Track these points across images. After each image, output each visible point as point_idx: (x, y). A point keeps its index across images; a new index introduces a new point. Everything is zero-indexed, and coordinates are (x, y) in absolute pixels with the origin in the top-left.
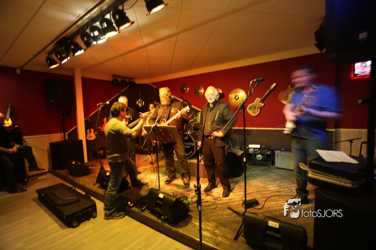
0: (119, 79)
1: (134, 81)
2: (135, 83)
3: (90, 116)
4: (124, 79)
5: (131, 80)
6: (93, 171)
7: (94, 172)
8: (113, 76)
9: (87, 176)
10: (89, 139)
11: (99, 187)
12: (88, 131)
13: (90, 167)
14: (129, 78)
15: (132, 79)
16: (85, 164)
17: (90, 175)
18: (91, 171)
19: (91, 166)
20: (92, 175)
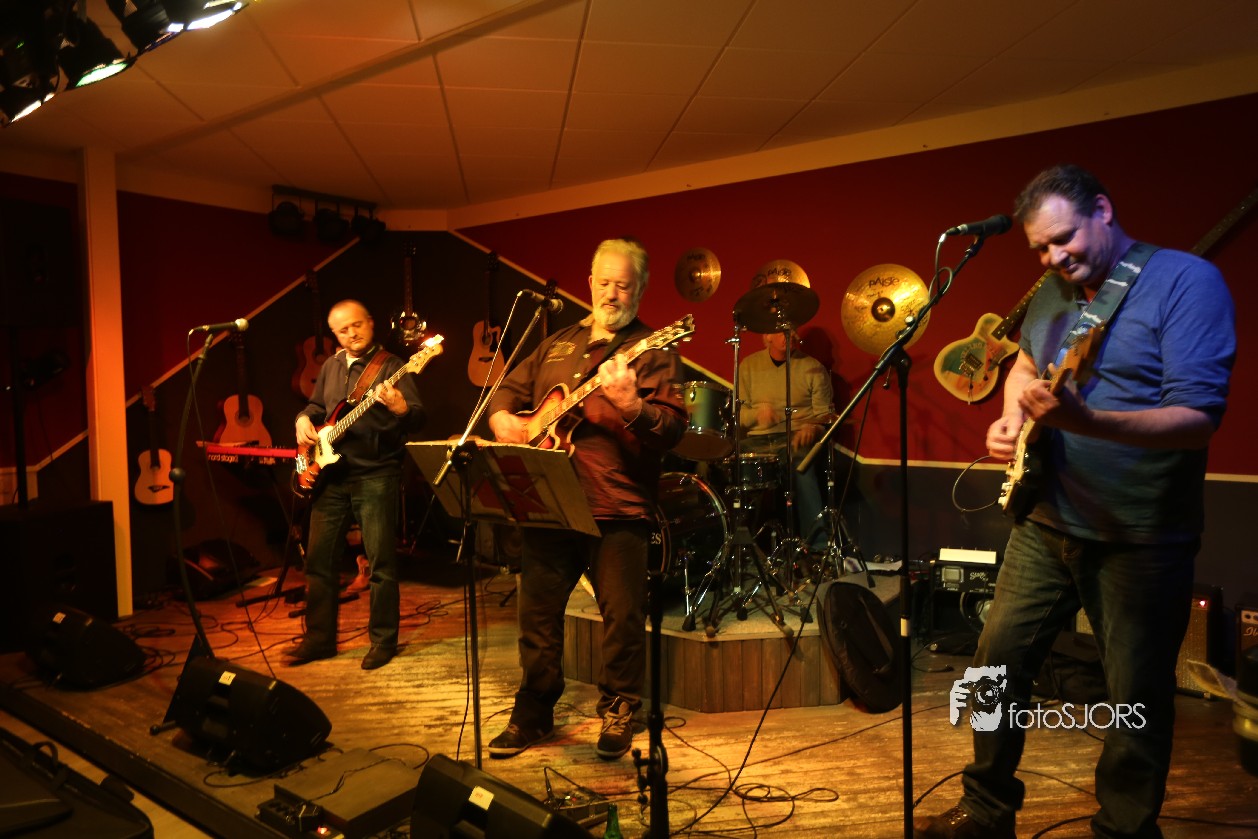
0: (308, 208)
1: (381, 216)
2: (383, 225)
3: (155, 384)
4: (333, 208)
5: (366, 214)
6: (158, 661)
7: (160, 666)
8: (278, 189)
9: (125, 688)
10: (145, 497)
11: (176, 743)
12: (145, 458)
13: (142, 642)
14: (357, 204)
15: (372, 206)
16: (119, 626)
17: (139, 681)
18: (147, 662)
19: (149, 634)
20: (148, 681)
